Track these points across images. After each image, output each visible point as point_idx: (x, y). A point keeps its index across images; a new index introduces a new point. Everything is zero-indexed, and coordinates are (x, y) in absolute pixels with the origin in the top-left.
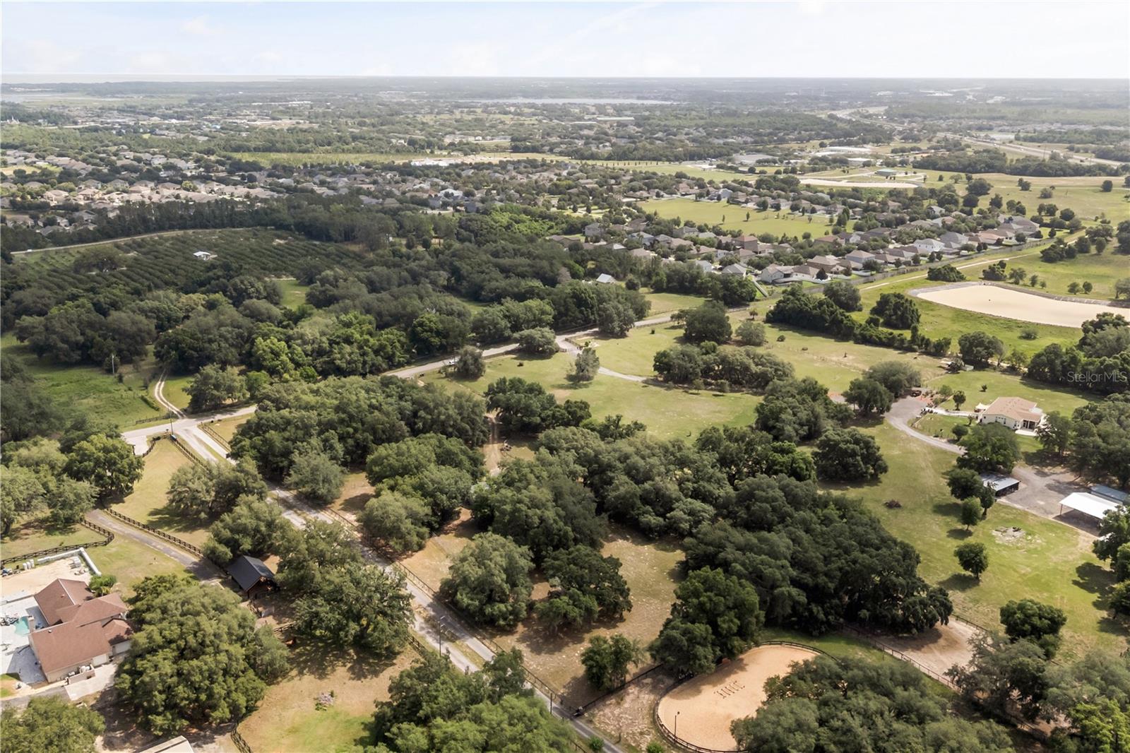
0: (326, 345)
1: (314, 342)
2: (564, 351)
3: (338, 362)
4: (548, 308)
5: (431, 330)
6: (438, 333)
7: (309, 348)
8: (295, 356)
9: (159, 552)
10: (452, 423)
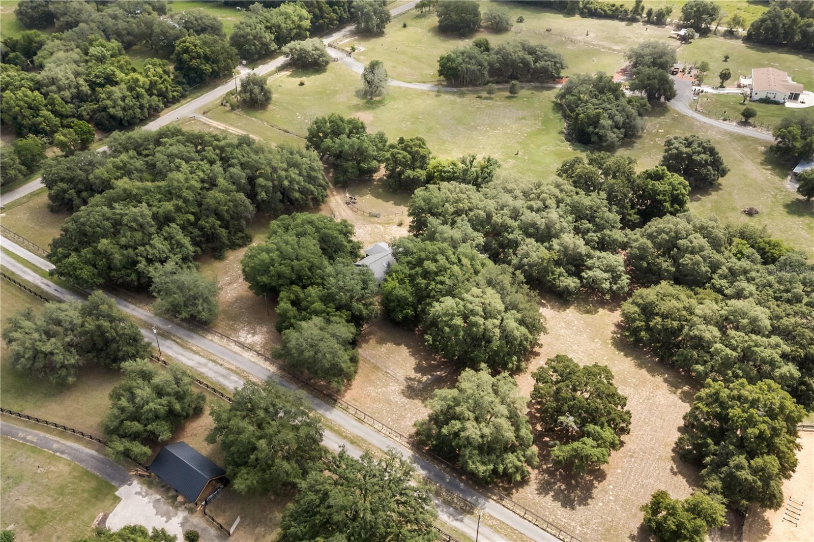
0: (85, 88)
1: (70, 86)
2: (335, 60)
3: (111, 110)
4: (304, 12)
5: (199, 56)
6: (206, 58)
7: (67, 94)
8: (57, 108)
9: (35, 449)
10: (296, 187)
